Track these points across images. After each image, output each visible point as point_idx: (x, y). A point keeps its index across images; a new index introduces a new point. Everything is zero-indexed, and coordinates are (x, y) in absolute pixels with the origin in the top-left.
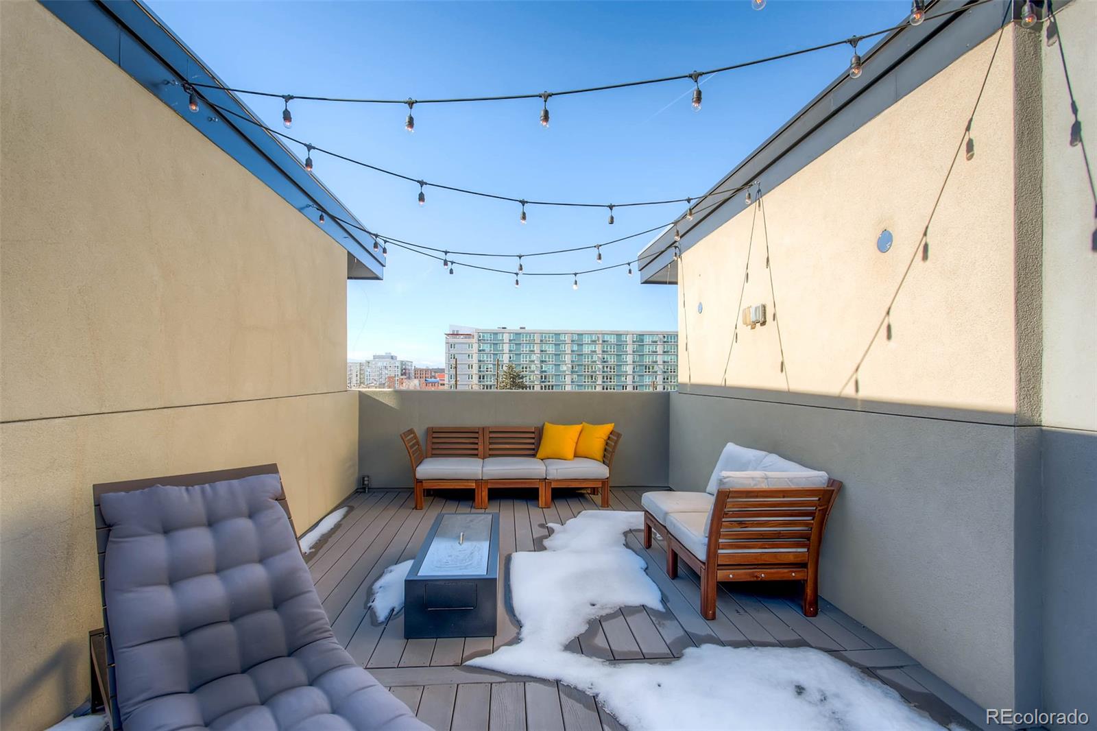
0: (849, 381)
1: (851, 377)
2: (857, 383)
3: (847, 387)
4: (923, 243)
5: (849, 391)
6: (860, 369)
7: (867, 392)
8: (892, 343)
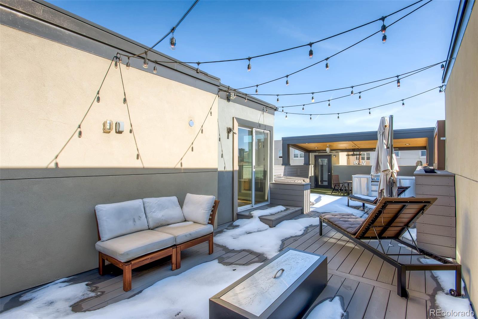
0: (178, 163)
1: (179, 162)
2: (181, 163)
3: (178, 165)
4: (201, 129)
5: (179, 166)
6: (182, 159)
7: (185, 166)
8: (193, 152)
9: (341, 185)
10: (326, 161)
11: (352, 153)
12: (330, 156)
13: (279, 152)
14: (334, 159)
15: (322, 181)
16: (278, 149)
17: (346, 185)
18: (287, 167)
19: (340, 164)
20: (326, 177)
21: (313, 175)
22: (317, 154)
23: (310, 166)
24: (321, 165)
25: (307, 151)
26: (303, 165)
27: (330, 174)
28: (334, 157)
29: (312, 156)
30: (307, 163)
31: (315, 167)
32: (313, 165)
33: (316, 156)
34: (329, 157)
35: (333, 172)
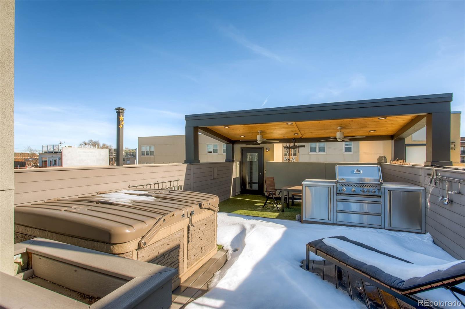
9: (277, 192)
10: (256, 155)
11: (292, 144)
12: (262, 149)
13: (208, 147)
14: (266, 153)
15: (251, 183)
16: (207, 144)
17: (285, 193)
18: (193, 166)
19: (275, 161)
20: (255, 179)
21: (238, 175)
22: (244, 146)
23: (234, 163)
24: (250, 162)
25: (231, 142)
26: (224, 161)
27: (261, 174)
28: (267, 150)
29: (237, 148)
30: (230, 159)
31: (241, 164)
32: (239, 162)
33: (242, 149)
34: (260, 150)
35: (265, 172)
